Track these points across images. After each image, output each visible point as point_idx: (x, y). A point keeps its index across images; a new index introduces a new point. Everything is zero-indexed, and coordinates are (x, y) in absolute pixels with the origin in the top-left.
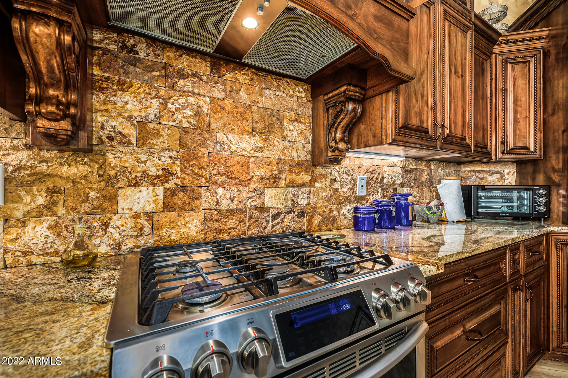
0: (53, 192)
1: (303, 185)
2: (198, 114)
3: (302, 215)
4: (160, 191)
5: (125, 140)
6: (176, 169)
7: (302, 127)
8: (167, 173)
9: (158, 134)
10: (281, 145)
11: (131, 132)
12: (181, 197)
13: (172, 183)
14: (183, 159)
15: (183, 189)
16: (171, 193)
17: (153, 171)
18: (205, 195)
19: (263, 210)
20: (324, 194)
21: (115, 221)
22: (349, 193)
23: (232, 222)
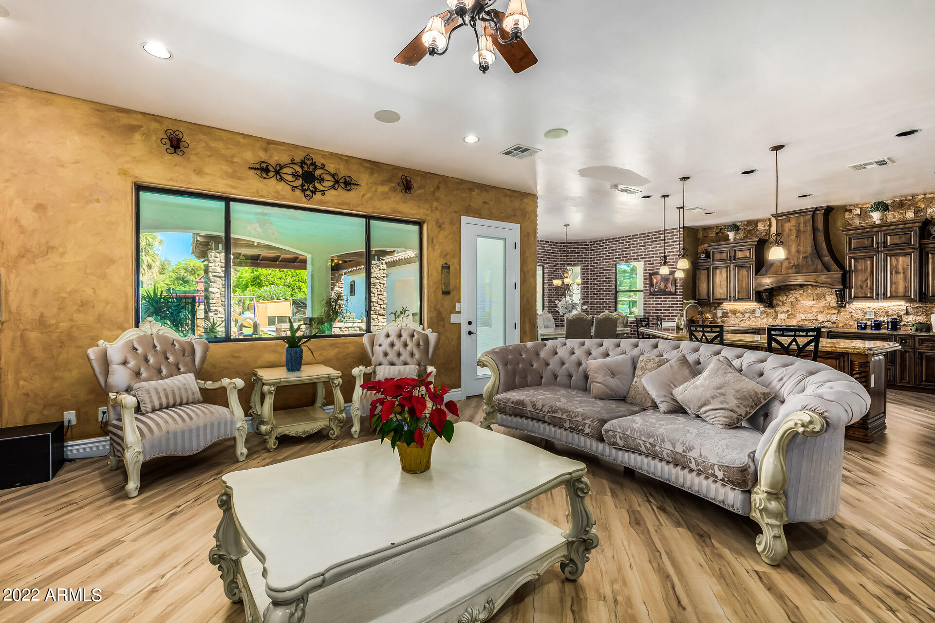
0: (767, 314)
1: (834, 314)
2: (796, 298)
3: (834, 323)
4: (787, 315)
5: (779, 305)
6: (790, 310)
7: (834, 296)
8: (788, 311)
9: (786, 303)
10: (825, 302)
11: (781, 304)
12: (791, 316)
13: (789, 313)
14: (792, 308)
15: (792, 314)
16: (789, 315)
17: (785, 311)
18: (798, 316)
19: (817, 320)
20: (845, 317)
21: (777, 320)
22: (861, 317)
23: (807, 323)
